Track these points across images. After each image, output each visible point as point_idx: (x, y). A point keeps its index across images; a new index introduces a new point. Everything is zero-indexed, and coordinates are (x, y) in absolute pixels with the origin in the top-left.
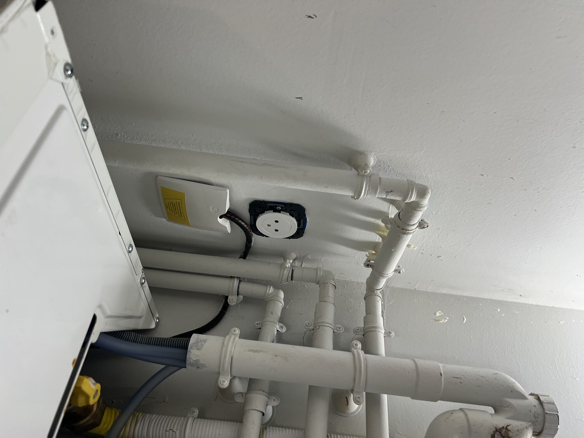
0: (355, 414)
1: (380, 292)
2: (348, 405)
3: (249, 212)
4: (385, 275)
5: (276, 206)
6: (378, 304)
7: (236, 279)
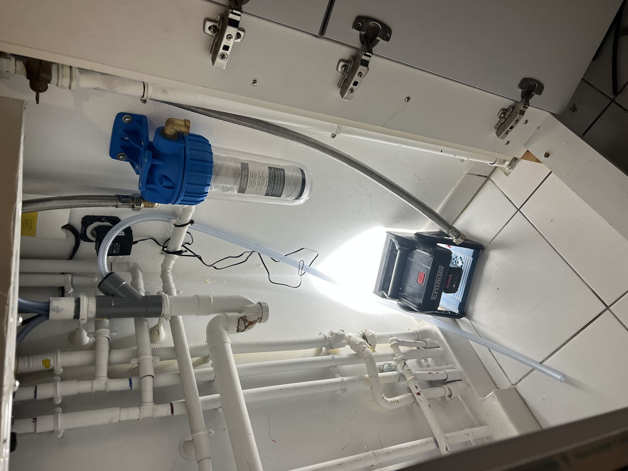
0: (164, 341)
1: (170, 271)
2: (159, 335)
3: (82, 224)
4: (173, 257)
5: (102, 219)
6: (170, 277)
7: (69, 275)
